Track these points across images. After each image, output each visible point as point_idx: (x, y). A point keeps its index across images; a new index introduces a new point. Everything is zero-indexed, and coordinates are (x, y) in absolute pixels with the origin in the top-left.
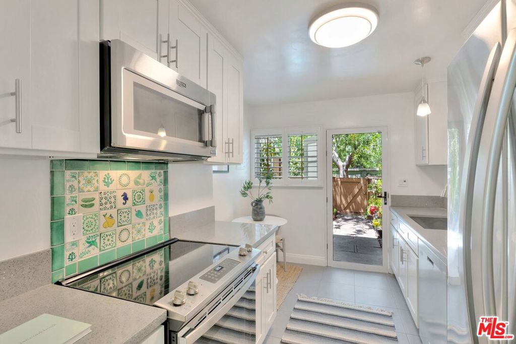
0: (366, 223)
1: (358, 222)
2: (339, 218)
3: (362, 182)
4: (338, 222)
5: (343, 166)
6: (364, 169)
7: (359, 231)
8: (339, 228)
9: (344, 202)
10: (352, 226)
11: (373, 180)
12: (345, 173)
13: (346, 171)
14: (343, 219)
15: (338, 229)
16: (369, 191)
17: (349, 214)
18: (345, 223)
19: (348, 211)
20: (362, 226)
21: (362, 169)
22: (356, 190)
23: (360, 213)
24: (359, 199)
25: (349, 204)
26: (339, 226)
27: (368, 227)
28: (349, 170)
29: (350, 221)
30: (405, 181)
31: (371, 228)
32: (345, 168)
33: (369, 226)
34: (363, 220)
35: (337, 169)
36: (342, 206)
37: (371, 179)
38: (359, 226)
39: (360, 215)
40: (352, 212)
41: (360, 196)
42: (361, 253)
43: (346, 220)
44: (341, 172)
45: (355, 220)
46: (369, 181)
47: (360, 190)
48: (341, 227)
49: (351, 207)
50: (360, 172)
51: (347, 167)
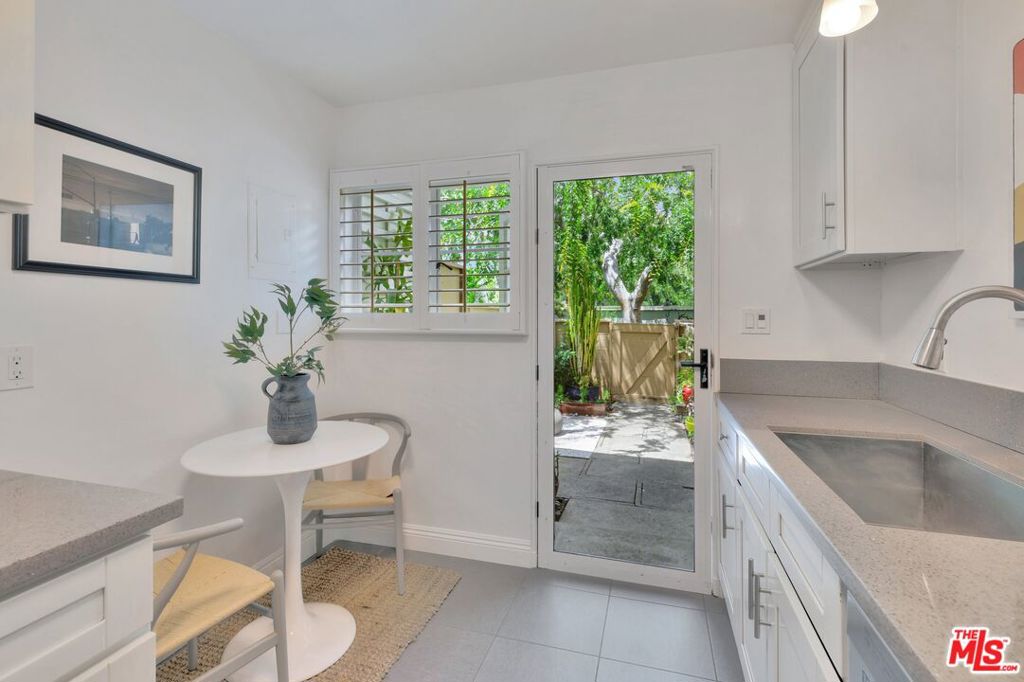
0: (672, 425)
1: (654, 420)
2: (616, 411)
3: (666, 334)
4: (612, 421)
5: (631, 300)
6: (673, 307)
7: (653, 444)
8: (610, 437)
9: (627, 376)
10: (641, 431)
11: (688, 327)
12: (634, 316)
13: (636, 310)
14: (625, 413)
15: (607, 439)
16: (679, 352)
17: (638, 402)
18: (626, 422)
19: (635, 395)
20: (663, 431)
21: (670, 308)
22: (654, 352)
23: (661, 399)
24: (659, 370)
25: (637, 382)
26: (612, 430)
27: (674, 433)
28: (642, 308)
29: (638, 420)
30: (762, 317)
31: (680, 436)
32: (633, 304)
33: (678, 430)
34: (666, 415)
35: (619, 308)
36: (623, 385)
37: (685, 327)
38: (655, 429)
39: (662, 404)
40: (644, 398)
41: (661, 365)
42: (651, 507)
43: (630, 416)
44: (627, 313)
45: (651, 416)
46: (681, 330)
47: (662, 350)
48: (615, 434)
49: (642, 387)
50: (666, 314)
51: (639, 302)
